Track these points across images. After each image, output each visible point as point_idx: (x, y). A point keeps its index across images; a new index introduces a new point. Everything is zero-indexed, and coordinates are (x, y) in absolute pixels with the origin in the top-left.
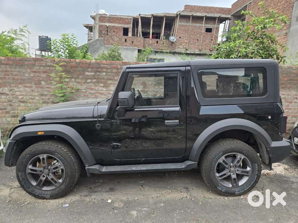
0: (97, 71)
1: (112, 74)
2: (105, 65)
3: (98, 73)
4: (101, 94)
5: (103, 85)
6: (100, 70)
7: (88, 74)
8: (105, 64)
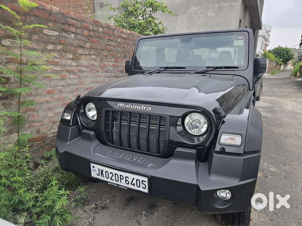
0: (64, 30)
1: (82, 38)
2: (73, 21)
3: (64, 33)
4: (70, 72)
5: (71, 56)
6: (66, 27)
7: (49, 34)
8: (73, 19)
